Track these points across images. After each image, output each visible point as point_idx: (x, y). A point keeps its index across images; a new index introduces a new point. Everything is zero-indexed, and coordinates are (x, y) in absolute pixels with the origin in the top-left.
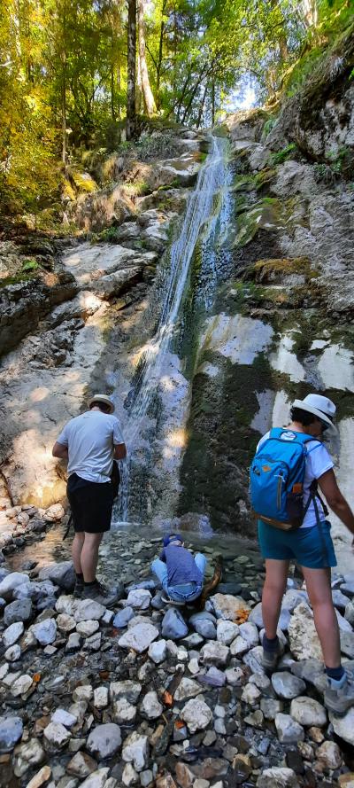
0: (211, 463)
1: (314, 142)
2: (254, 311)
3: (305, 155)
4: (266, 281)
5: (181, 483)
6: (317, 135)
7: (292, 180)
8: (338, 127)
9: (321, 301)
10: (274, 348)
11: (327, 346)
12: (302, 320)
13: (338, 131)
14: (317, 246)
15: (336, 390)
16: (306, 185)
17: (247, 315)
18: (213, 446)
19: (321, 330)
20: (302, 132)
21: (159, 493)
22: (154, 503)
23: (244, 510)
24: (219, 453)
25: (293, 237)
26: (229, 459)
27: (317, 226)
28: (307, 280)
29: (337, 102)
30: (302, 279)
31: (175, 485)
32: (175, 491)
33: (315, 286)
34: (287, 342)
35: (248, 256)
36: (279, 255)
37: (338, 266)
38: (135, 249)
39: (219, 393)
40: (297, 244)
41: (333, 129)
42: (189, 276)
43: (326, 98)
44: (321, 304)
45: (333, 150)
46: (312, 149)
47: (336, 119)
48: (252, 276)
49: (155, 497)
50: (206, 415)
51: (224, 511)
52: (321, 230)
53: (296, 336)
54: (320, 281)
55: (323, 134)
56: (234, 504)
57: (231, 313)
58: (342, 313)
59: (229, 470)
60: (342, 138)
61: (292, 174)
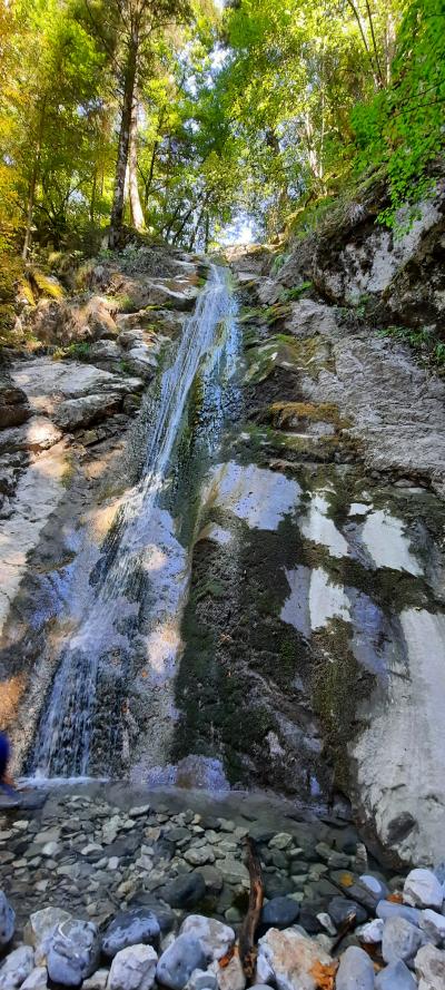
0: (223, 674)
1: (333, 282)
2: (273, 462)
3: (322, 294)
4: (286, 427)
5: (178, 706)
6: (337, 277)
7: (310, 320)
8: (360, 272)
9: (356, 456)
10: (303, 511)
11: (369, 512)
12: (335, 477)
13: (359, 276)
14: (347, 393)
15: (390, 570)
16: (326, 326)
17: (265, 465)
18: (225, 645)
19: (359, 492)
20: (320, 272)
21: (142, 722)
22: (134, 741)
23: (276, 749)
24: (235, 657)
25: (316, 380)
26: (251, 666)
27: (345, 371)
28: (337, 431)
29: (358, 246)
30: (330, 429)
31: (168, 709)
32: (167, 719)
33: (348, 438)
34: (320, 504)
35: (262, 395)
36: (300, 398)
37: (372, 418)
38: (113, 372)
39: (233, 568)
40: (322, 388)
41: (354, 272)
42: (186, 412)
43: (346, 240)
44: (356, 460)
45: (354, 295)
46: (330, 291)
47: (357, 264)
48: (270, 419)
49: (135, 730)
50: (214, 598)
51: (245, 751)
52: (350, 376)
53: (329, 497)
54: (354, 432)
55: (343, 277)
56: (261, 739)
57: (244, 462)
58: (383, 473)
59: (249, 684)
60: (364, 283)
61: (310, 313)
